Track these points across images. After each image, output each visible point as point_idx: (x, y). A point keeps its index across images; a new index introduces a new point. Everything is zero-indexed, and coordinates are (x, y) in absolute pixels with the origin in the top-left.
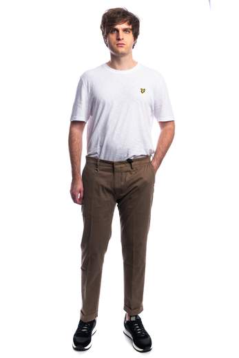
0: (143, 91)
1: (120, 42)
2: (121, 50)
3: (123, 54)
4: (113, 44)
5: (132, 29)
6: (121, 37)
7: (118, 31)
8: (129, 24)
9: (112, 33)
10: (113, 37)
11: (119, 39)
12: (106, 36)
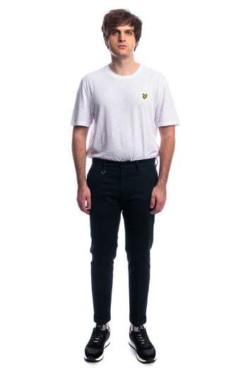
0: (145, 96)
1: (121, 44)
2: (123, 52)
3: (125, 56)
4: (114, 46)
5: (134, 31)
6: (123, 39)
7: (119, 32)
8: (131, 26)
9: (113, 34)
10: (114, 38)
11: (121, 41)
12: (107, 38)
